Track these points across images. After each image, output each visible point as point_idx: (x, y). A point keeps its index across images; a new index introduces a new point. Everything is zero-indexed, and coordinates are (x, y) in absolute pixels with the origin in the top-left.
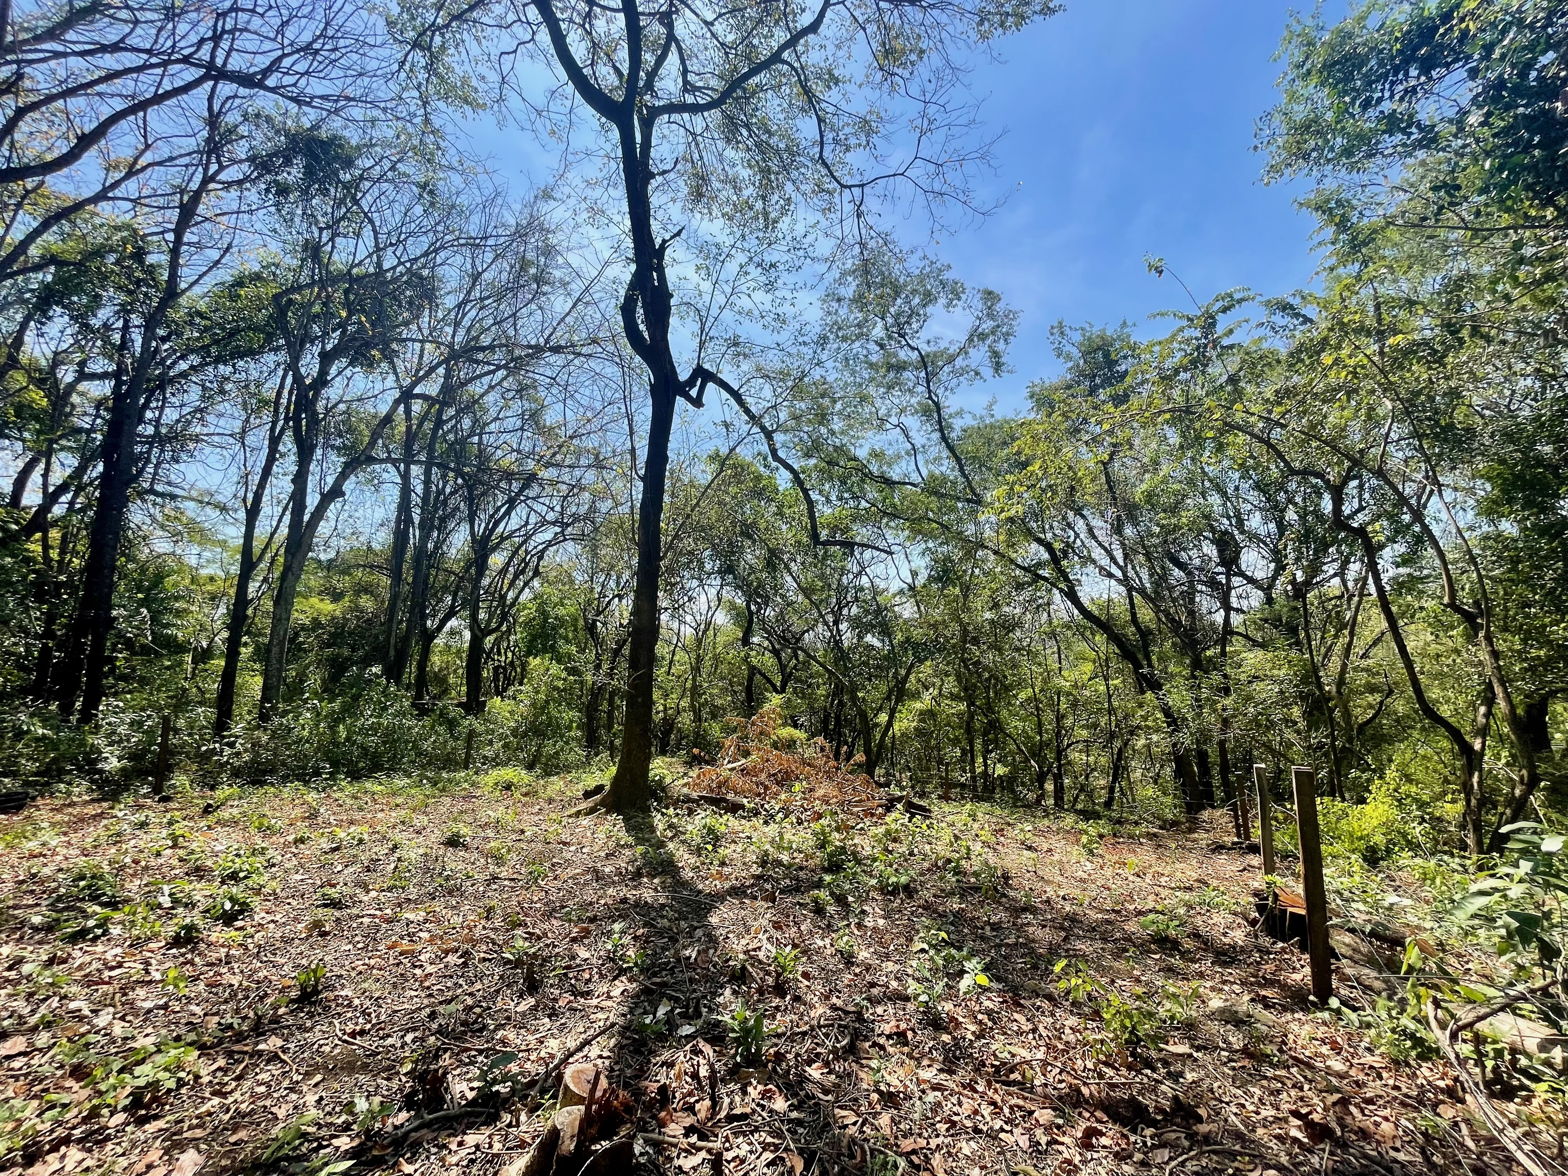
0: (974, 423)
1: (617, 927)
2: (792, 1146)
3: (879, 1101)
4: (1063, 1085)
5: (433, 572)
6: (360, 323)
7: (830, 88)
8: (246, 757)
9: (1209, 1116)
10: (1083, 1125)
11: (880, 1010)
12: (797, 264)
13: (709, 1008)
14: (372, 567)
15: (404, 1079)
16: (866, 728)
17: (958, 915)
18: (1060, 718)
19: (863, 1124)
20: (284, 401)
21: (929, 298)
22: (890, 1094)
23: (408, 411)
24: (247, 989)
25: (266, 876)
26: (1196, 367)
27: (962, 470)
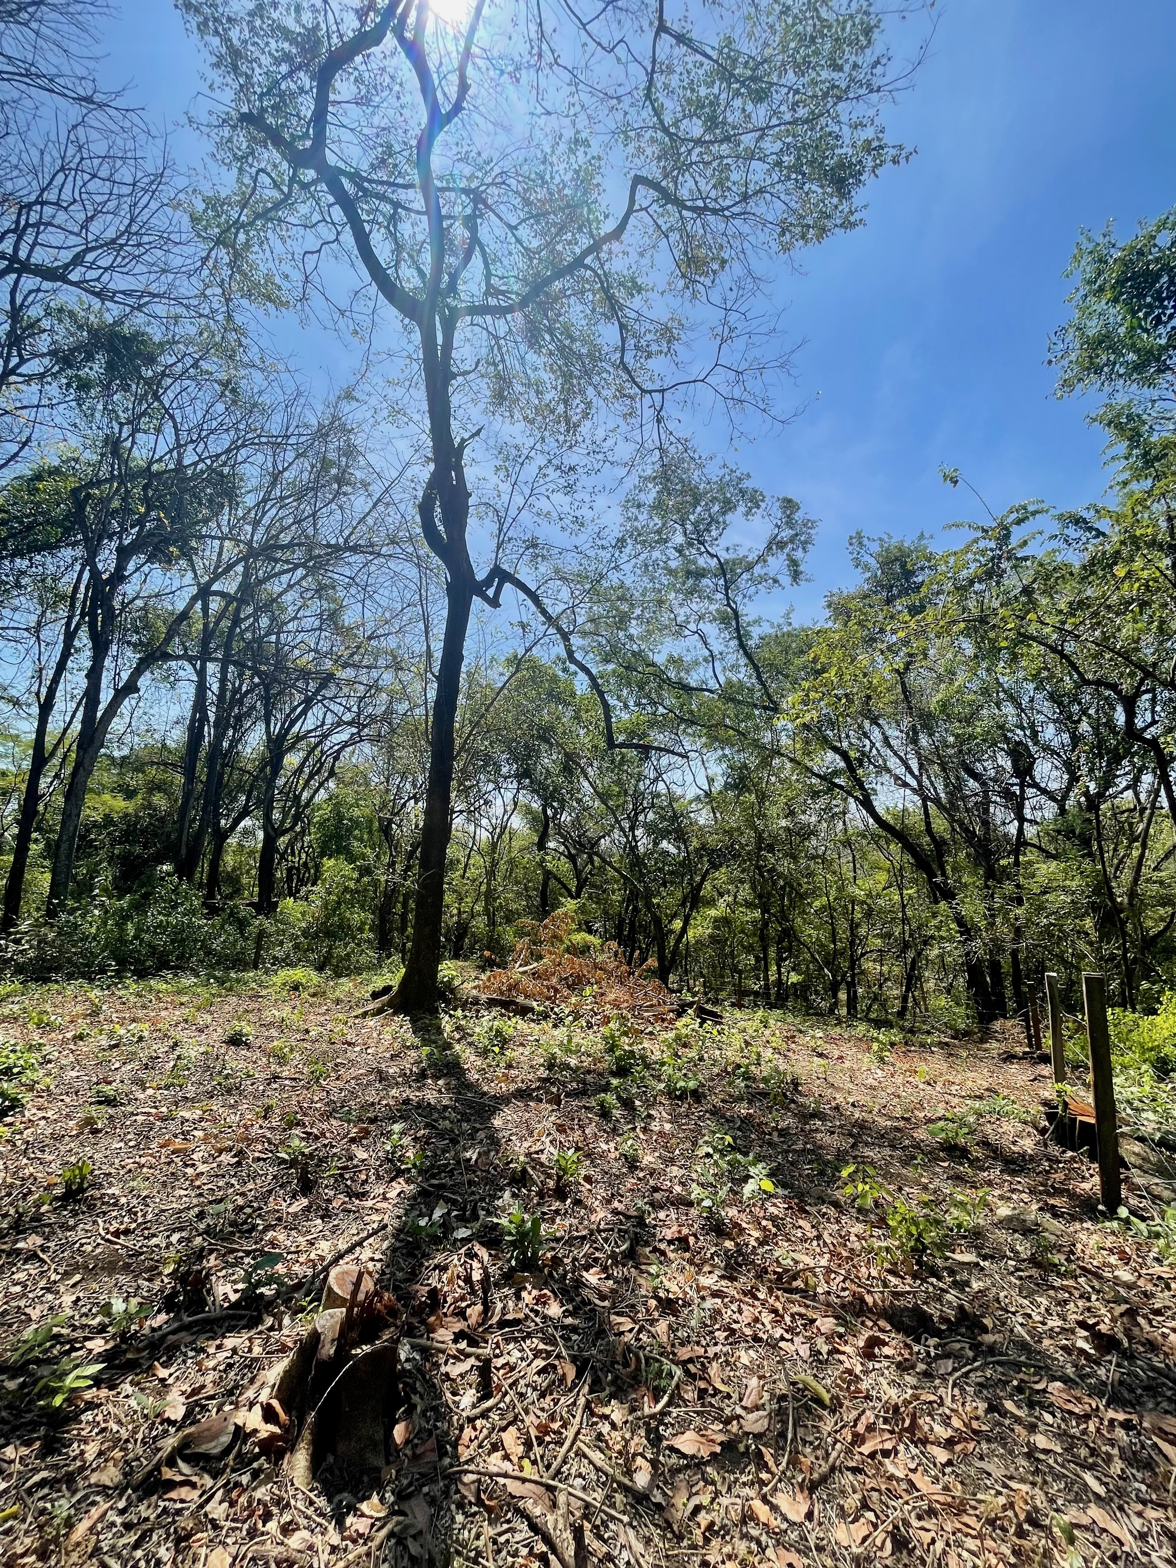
0: (772, 631)
1: (397, 1127)
2: (564, 1353)
3: (657, 1308)
4: (847, 1293)
5: (228, 770)
6: (159, 519)
7: (633, 296)
8: (31, 954)
9: (995, 1326)
10: (866, 1334)
11: (662, 1215)
12: (596, 467)
13: (488, 1211)
14: (165, 764)
15: (166, 1280)
16: (660, 935)
17: (747, 1120)
18: (854, 926)
19: (640, 1331)
20: (81, 596)
21: (728, 506)
22: (669, 1300)
23: (205, 609)
24: (11, 1186)
25: (41, 1073)
26: (991, 578)
27: (759, 677)
